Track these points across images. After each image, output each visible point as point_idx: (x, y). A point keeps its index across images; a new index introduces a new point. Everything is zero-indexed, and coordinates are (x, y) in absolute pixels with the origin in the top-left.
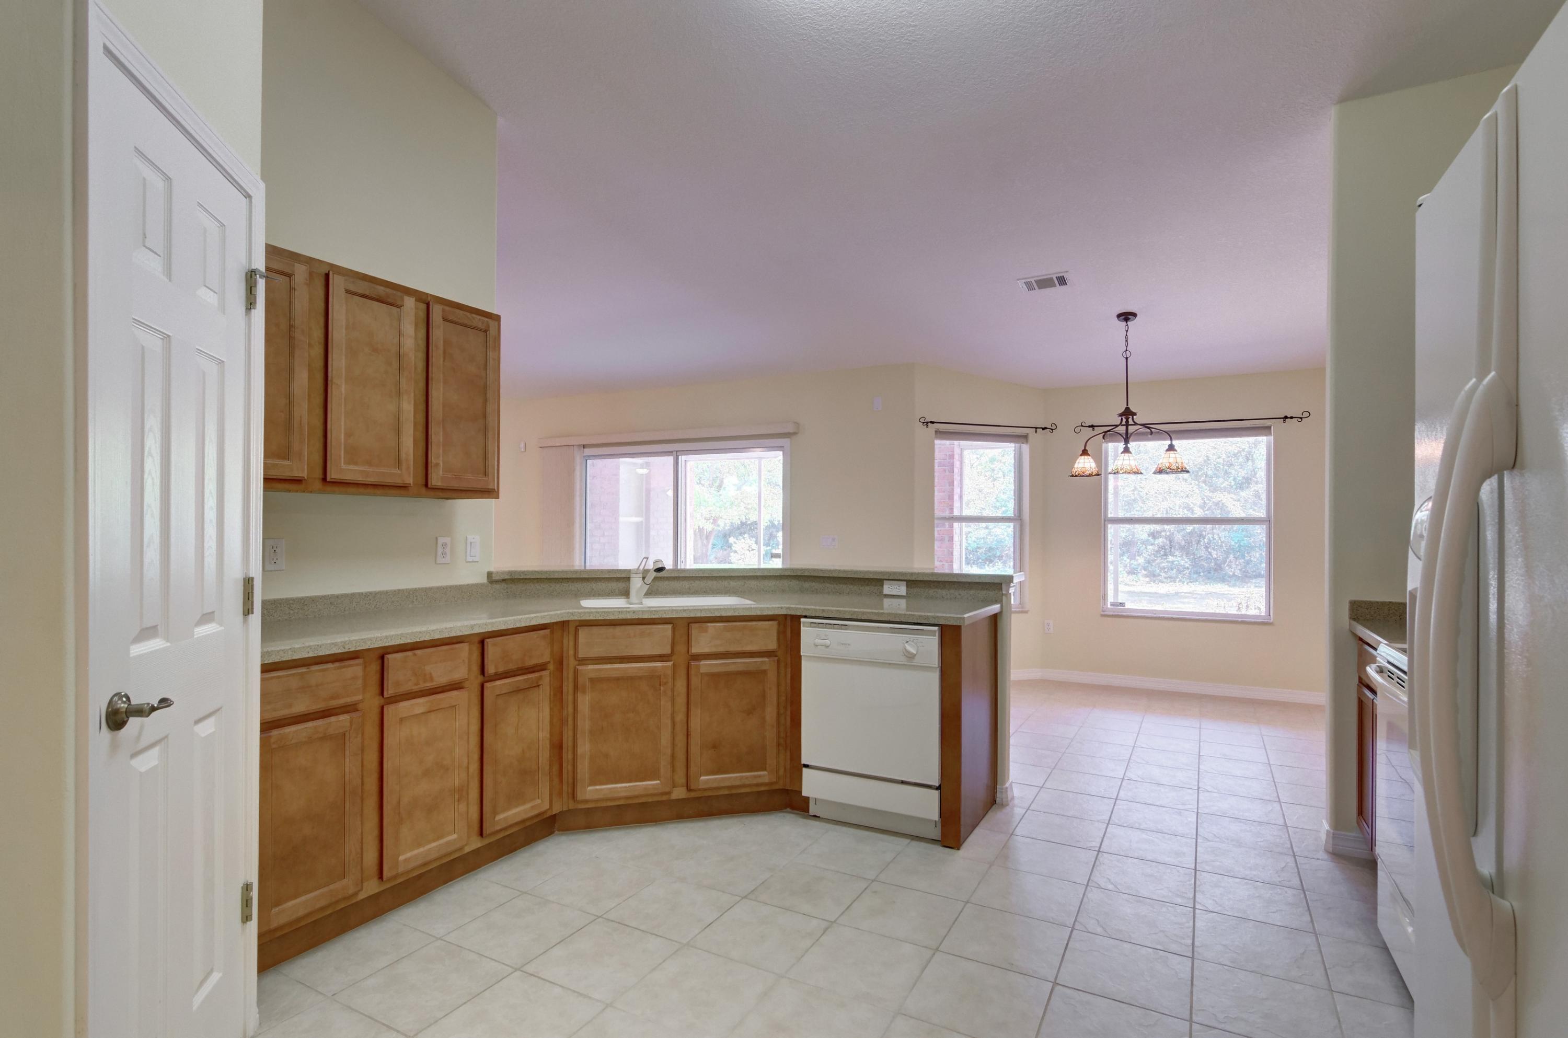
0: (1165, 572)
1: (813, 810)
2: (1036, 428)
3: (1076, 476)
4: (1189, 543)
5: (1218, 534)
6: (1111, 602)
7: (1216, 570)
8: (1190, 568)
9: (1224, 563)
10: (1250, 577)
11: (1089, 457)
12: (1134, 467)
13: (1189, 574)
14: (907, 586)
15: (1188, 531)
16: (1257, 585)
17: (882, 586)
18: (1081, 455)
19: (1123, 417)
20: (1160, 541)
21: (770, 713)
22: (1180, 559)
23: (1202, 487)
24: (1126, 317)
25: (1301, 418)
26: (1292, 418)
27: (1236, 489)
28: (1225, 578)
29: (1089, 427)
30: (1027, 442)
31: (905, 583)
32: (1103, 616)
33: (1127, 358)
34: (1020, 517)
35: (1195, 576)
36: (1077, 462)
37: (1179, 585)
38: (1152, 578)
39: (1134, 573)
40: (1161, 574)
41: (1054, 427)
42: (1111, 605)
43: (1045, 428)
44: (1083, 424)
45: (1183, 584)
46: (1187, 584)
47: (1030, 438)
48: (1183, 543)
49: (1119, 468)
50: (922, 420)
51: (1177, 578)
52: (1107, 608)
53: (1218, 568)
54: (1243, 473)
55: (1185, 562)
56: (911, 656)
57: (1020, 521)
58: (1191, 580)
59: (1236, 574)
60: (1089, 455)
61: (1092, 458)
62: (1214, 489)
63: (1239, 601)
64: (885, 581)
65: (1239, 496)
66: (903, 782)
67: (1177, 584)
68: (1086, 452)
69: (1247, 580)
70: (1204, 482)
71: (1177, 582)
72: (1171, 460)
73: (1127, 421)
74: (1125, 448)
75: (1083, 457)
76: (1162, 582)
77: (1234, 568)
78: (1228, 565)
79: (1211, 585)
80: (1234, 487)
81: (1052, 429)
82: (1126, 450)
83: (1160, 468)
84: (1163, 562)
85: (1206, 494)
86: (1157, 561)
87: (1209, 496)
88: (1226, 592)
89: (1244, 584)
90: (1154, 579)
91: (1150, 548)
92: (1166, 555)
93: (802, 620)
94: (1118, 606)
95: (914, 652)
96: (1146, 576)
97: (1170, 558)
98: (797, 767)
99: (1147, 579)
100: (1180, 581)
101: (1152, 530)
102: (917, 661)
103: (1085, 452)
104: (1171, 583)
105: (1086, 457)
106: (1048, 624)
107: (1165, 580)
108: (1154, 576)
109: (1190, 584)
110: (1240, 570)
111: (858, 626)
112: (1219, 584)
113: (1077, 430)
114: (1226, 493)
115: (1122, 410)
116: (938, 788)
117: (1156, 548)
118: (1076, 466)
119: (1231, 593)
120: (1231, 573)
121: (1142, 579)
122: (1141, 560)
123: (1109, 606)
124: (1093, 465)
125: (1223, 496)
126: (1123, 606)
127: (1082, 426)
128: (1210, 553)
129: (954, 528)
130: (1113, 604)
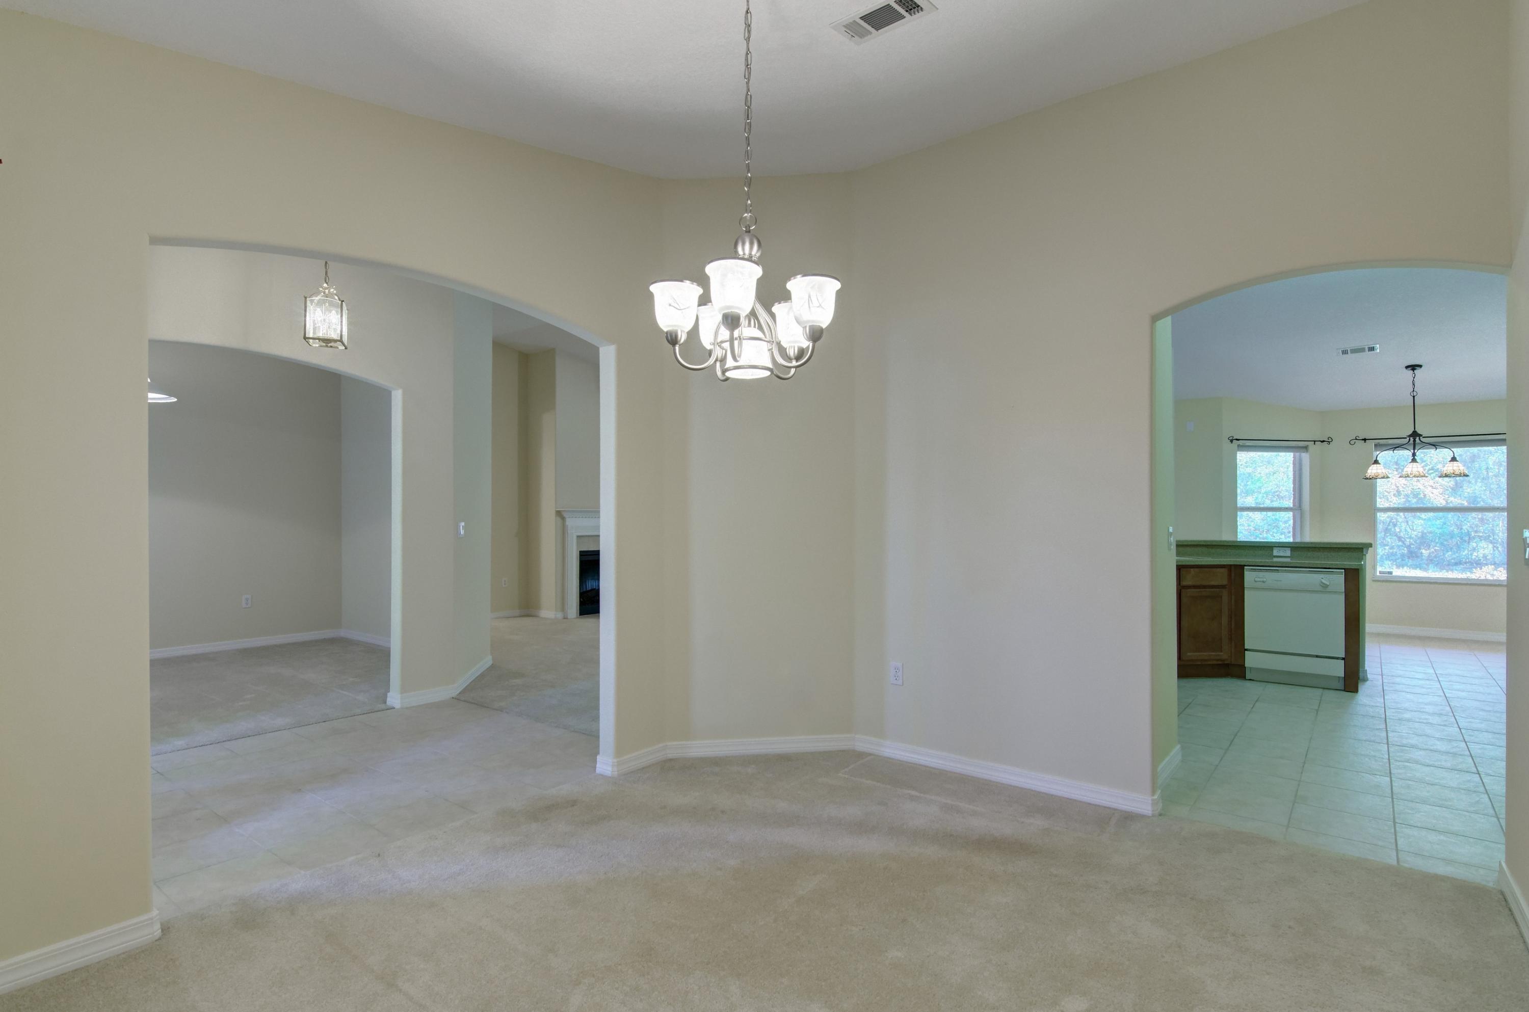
1: (1248, 676)
2: (1315, 441)
3: (1370, 479)
14: (1291, 551)
17: (1272, 550)
19: (1411, 438)
21: (1225, 620)
24: (1413, 367)
29: (1363, 440)
30: (1307, 451)
31: (1290, 549)
32: (1374, 581)
33: (1414, 397)
34: (1300, 508)
41: (1330, 440)
42: (1380, 573)
43: (1324, 441)
44: (1357, 438)
47: (1308, 448)
49: (1409, 473)
50: (1230, 439)
52: (1376, 575)
56: (1325, 586)
57: (1300, 511)
64: (1274, 548)
66: (1317, 656)
72: (1455, 468)
73: (1414, 441)
74: (1412, 460)
75: (1373, 465)
81: (1329, 442)
82: (1414, 460)
83: (1446, 474)
93: (1245, 567)
94: (1386, 574)
95: (1328, 584)
98: (1241, 650)
102: (1329, 589)
105: (1377, 465)
111: (1286, 570)
113: (1352, 442)
115: (1410, 432)
116: (1343, 659)
118: (1369, 471)
123: (1378, 574)
126: (1391, 574)
127: (1356, 439)
130: (1380, 572)
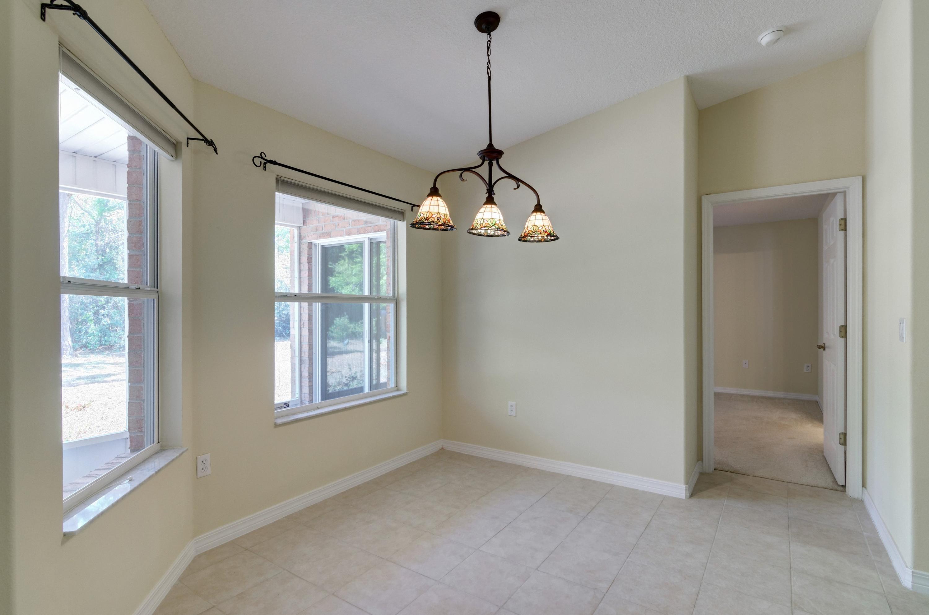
18: (430, 195)
68: (436, 191)
105: (437, 199)
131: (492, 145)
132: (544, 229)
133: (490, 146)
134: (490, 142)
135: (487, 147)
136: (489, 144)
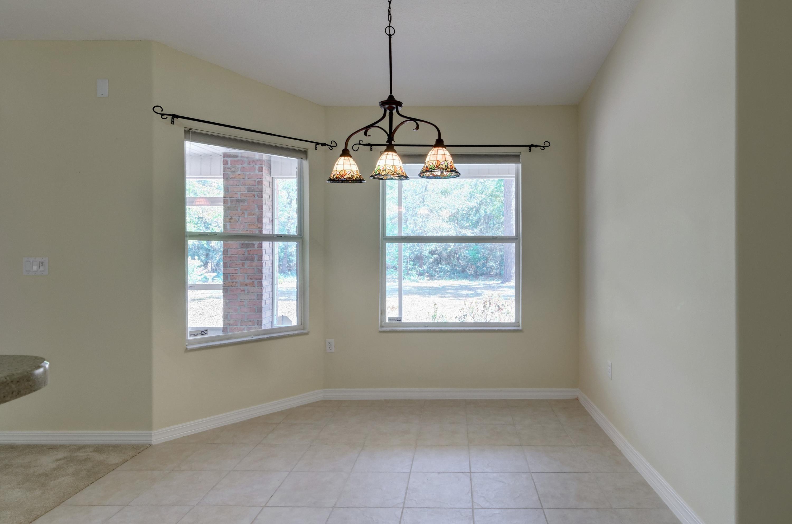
0: (438, 274)
2: (318, 144)
4: (449, 257)
5: (463, 252)
6: (389, 318)
7: (462, 272)
8: (450, 271)
9: (466, 268)
10: (478, 275)
11: (350, 158)
12: (399, 169)
13: (450, 274)
15: (449, 250)
16: (482, 279)
18: (341, 156)
19: (387, 108)
20: (435, 256)
22: (444, 266)
23: (455, 226)
25: (544, 147)
26: (536, 146)
27: (472, 228)
28: (467, 276)
29: (367, 145)
30: (307, 158)
33: (390, 36)
34: (301, 235)
35: (452, 276)
36: (336, 164)
37: (445, 281)
38: (431, 277)
39: (422, 275)
40: (436, 275)
41: (334, 144)
43: (325, 144)
44: (361, 142)
45: (447, 280)
46: (449, 280)
47: (310, 153)
48: (446, 257)
51: (444, 277)
52: (386, 323)
53: (464, 271)
54: (475, 219)
55: (448, 268)
57: (301, 239)
58: (451, 278)
59: (472, 273)
60: (351, 156)
61: (354, 160)
62: (462, 228)
63: (485, 300)
65: (474, 231)
67: (444, 280)
68: (347, 152)
69: (477, 277)
70: (457, 223)
71: (444, 279)
73: (391, 114)
75: (343, 158)
76: (436, 280)
77: (470, 271)
78: (468, 269)
79: (461, 280)
80: (471, 226)
81: (332, 147)
84: (437, 268)
85: (458, 230)
86: (434, 268)
87: (459, 231)
88: (468, 285)
89: (476, 279)
90: (432, 278)
91: (430, 260)
92: (438, 264)
96: (428, 276)
97: (440, 266)
99: (429, 278)
100: (445, 278)
101: (431, 250)
103: (345, 153)
104: (441, 280)
105: (346, 158)
106: (330, 343)
107: (438, 278)
108: (432, 276)
109: (450, 280)
110: (474, 271)
112: (464, 280)
114: (468, 229)
117: (433, 260)
119: (471, 285)
120: (470, 273)
121: (425, 278)
122: (425, 267)
123: (387, 321)
124: (355, 168)
125: (466, 231)
127: (360, 144)
128: (460, 263)
129: (263, 249)
130: (390, 319)
131: (393, 97)
132: (446, 164)
133: (391, 97)
134: (390, 94)
135: (388, 98)
136: (389, 96)
